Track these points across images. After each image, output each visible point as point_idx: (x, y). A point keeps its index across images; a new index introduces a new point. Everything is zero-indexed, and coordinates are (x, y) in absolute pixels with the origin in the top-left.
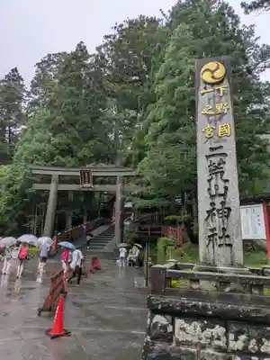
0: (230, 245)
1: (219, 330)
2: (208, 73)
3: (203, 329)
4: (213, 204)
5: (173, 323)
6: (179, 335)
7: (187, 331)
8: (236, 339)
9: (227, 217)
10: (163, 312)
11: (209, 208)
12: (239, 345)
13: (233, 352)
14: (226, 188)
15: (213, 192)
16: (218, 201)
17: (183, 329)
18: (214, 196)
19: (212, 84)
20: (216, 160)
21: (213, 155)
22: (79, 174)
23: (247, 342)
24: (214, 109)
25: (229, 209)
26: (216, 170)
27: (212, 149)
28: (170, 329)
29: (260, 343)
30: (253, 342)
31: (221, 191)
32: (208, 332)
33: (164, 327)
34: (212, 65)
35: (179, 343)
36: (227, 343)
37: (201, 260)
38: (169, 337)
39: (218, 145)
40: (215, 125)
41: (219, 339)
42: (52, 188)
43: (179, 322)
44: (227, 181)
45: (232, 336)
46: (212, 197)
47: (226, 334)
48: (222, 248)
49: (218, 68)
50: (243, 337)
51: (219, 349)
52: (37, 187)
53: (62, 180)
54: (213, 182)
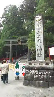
0: (42, 56)
1: (37, 71)
2: (37, 18)
3: (34, 71)
4: (38, 48)
5: (29, 71)
7: (32, 72)
8: (40, 73)
9: (41, 50)
10: (27, 69)
11: (38, 49)
13: (39, 75)
14: (41, 44)
15: (38, 45)
16: (39, 47)
17: (31, 72)
18: (39, 46)
19: (38, 21)
20: (39, 38)
21: (38, 37)
22: (17, 41)
24: (38, 27)
25: (42, 49)
26: (39, 41)
27: (38, 36)
28: (29, 72)
29: (44, 73)
30: (43, 73)
31: (40, 45)
33: (28, 71)
34: (38, 16)
35: (30, 74)
36: (38, 73)
37: (36, 60)
39: (39, 35)
40: (39, 30)
41: (37, 73)
42: (11, 45)
44: (41, 43)
45: (39, 72)
47: (38, 72)
48: (40, 57)
49: (39, 17)
50: (41, 72)
51: (37, 74)
52: (6, 45)
53: (13, 43)
54: (38, 43)
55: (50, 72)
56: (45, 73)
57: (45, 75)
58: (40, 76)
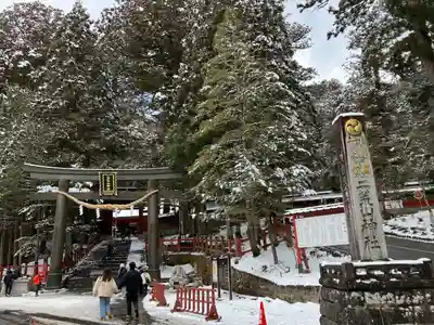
0: (379, 247)
1: (390, 295)
2: (350, 127)
3: (381, 296)
4: (365, 220)
5: (363, 295)
6: (368, 301)
7: (373, 298)
8: (400, 299)
9: (375, 229)
10: (356, 290)
11: (363, 223)
12: (401, 302)
14: (372, 210)
15: (364, 213)
16: (368, 218)
17: (370, 297)
20: (363, 190)
21: (361, 187)
23: (405, 299)
25: (376, 224)
26: (365, 197)
27: (360, 182)
28: (362, 299)
29: (412, 298)
30: (408, 298)
31: (369, 211)
32: (384, 297)
33: (359, 298)
35: (369, 305)
36: (395, 301)
38: (362, 303)
40: (360, 165)
41: (391, 300)
43: (367, 294)
44: (372, 204)
45: (397, 297)
46: (364, 216)
47: (394, 297)
48: (374, 249)
49: (357, 124)
50: (403, 297)
51: (392, 305)
54: (363, 206)
55: (428, 295)
56: (416, 299)
57: (416, 305)
58: (402, 309)
